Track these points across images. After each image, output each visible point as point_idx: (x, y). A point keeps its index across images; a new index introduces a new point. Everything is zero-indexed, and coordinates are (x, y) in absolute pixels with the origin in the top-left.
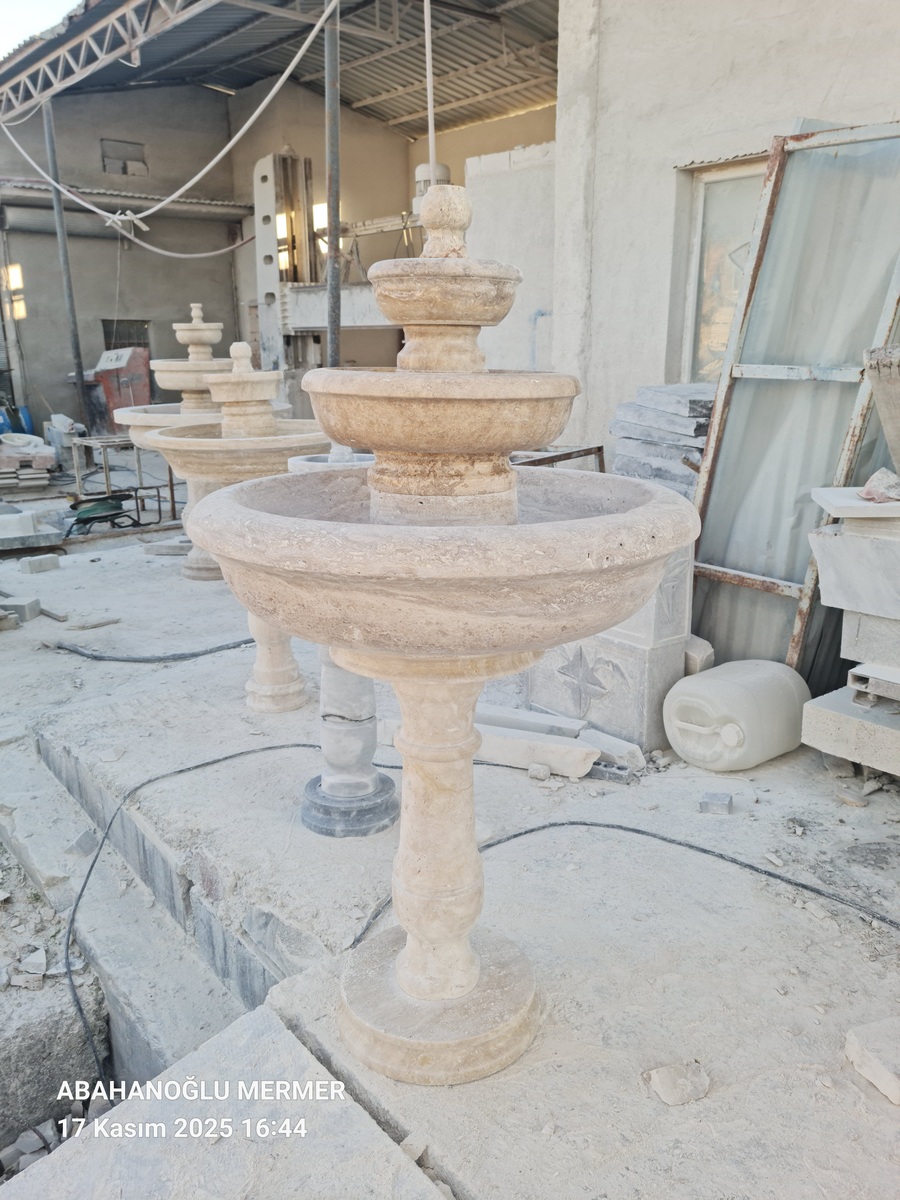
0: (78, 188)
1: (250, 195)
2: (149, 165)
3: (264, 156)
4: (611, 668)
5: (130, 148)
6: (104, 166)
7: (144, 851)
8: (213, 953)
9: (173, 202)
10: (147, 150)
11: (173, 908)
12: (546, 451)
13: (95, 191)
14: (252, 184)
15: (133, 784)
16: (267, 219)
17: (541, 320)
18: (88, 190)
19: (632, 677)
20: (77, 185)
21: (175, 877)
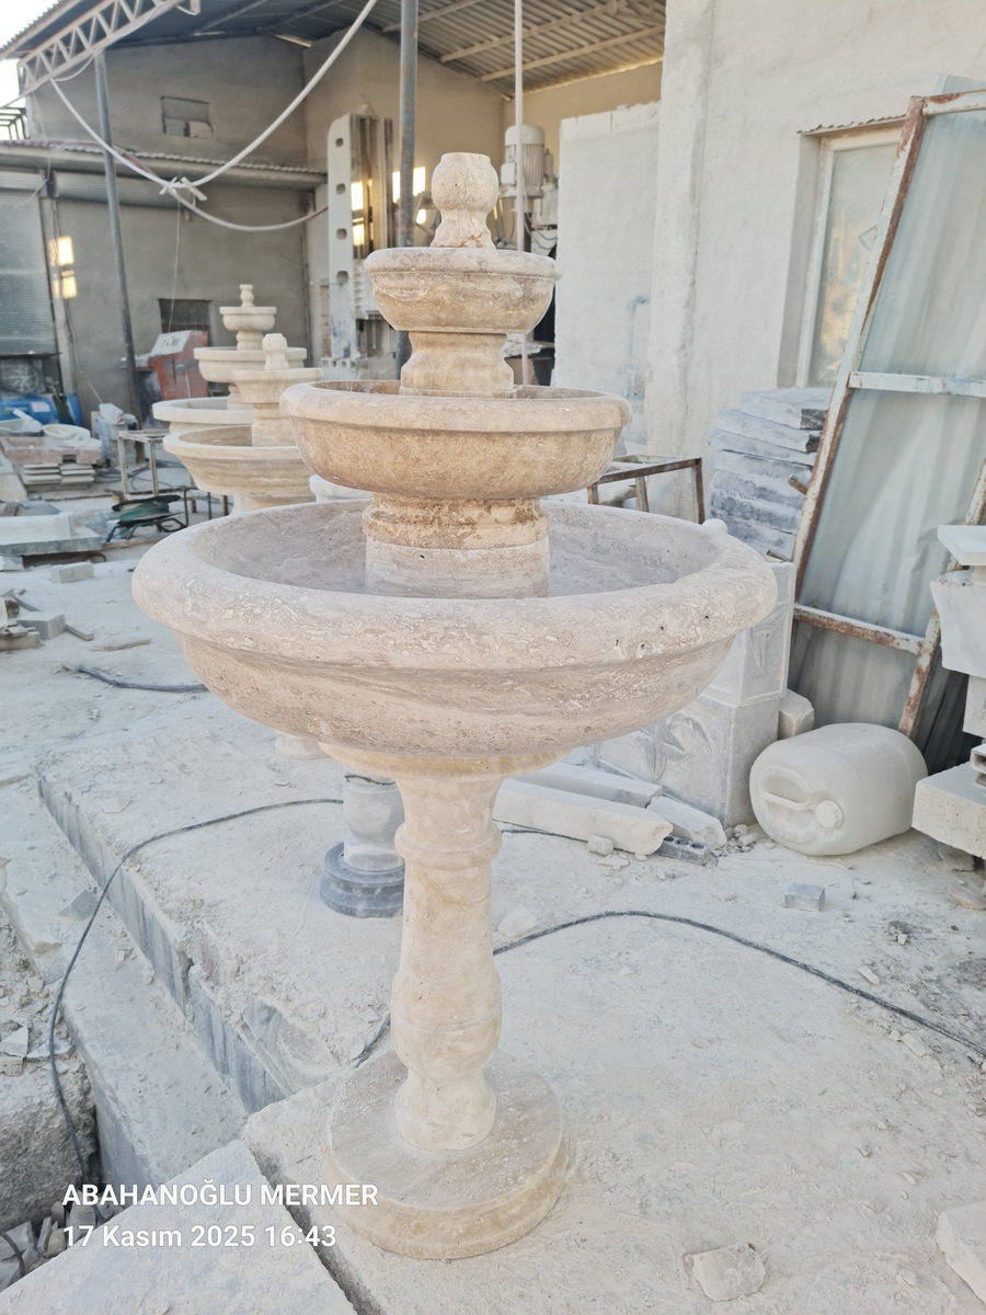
0: (134, 151)
1: (324, 160)
2: (213, 126)
3: (339, 115)
4: (691, 726)
5: (194, 107)
6: (165, 127)
7: (144, 919)
8: (213, 1044)
9: (233, 167)
10: (212, 110)
11: (172, 987)
12: (636, 462)
13: (154, 155)
14: (325, 148)
15: (136, 841)
16: (341, 188)
17: (640, 308)
18: (145, 154)
19: (715, 739)
20: (135, 148)
21: (173, 952)
